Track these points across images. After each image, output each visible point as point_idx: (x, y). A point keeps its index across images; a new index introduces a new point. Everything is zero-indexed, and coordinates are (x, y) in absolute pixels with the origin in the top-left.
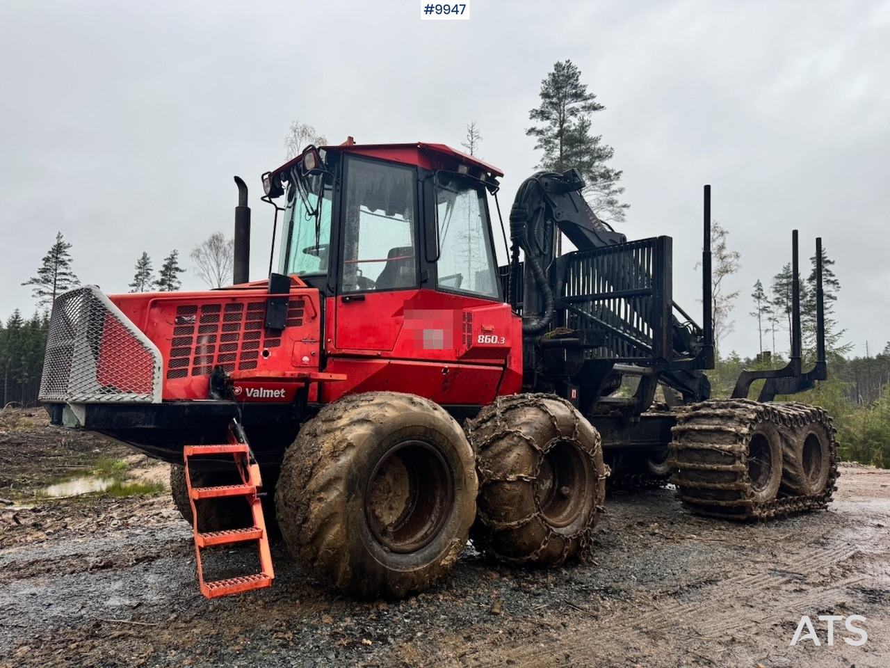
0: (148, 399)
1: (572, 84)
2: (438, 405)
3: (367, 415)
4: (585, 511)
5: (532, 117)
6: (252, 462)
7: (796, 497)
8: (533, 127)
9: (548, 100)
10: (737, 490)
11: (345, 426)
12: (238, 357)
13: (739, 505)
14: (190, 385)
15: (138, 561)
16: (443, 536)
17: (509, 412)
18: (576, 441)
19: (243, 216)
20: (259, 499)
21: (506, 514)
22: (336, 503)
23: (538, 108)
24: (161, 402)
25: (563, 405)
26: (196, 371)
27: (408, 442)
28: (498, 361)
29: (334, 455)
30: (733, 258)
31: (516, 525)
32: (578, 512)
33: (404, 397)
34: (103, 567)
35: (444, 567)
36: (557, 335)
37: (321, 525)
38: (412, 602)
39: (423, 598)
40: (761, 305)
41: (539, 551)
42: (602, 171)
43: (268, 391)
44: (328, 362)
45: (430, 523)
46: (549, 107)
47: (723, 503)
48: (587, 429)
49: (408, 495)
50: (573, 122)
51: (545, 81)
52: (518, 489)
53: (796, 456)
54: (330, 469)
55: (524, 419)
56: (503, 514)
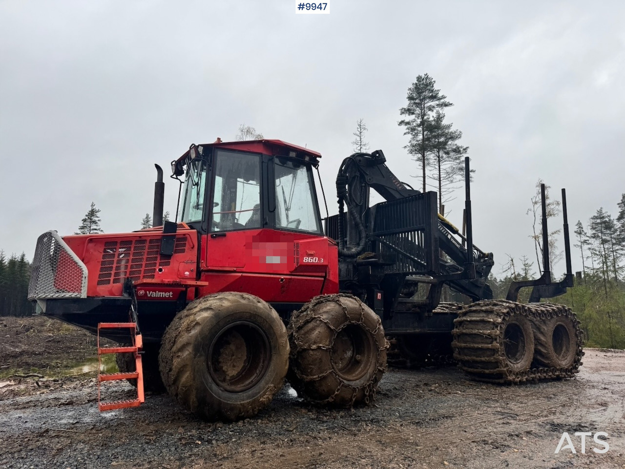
0: (79, 296)
1: (430, 90)
2: (261, 299)
3: (211, 306)
4: (370, 371)
5: (402, 113)
6: (138, 334)
7: (546, 369)
8: (403, 120)
9: (412, 101)
10: (496, 362)
11: (196, 312)
12: (142, 272)
13: (498, 372)
14: (111, 289)
15: (89, 401)
16: (263, 382)
17: (318, 305)
18: (362, 324)
19: (160, 188)
20: (140, 355)
21: (311, 371)
22: (187, 358)
23: (406, 107)
24: (86, 297)
25: (355, 301)
26: (115, 281)
27: (238, 322)
28: (320, 274)
29: (188, 329)
30: (555, 205)
31: (317, 378)
32: (365, 372)
33: (238, 294)
34: (67, 404)
35: (263, 403)
36: (366, 257)
37: (178, 372)
38: (240, 424)
39: (248, 421)
40: (582, 239)
41: (333, 396)
42: (454, 147)
43: (161, 293)
44: (202, 275)
45: (255, 375)
46: (414, 106)
47: (487, 371)
48: (371, 317)
49: (245, 358)
50: (431, 116)
51: (410, 89)
52: (318, 354)
53: (547, 339)
54: (184, 338)
55: (325, 309)
56: (309, 371)
